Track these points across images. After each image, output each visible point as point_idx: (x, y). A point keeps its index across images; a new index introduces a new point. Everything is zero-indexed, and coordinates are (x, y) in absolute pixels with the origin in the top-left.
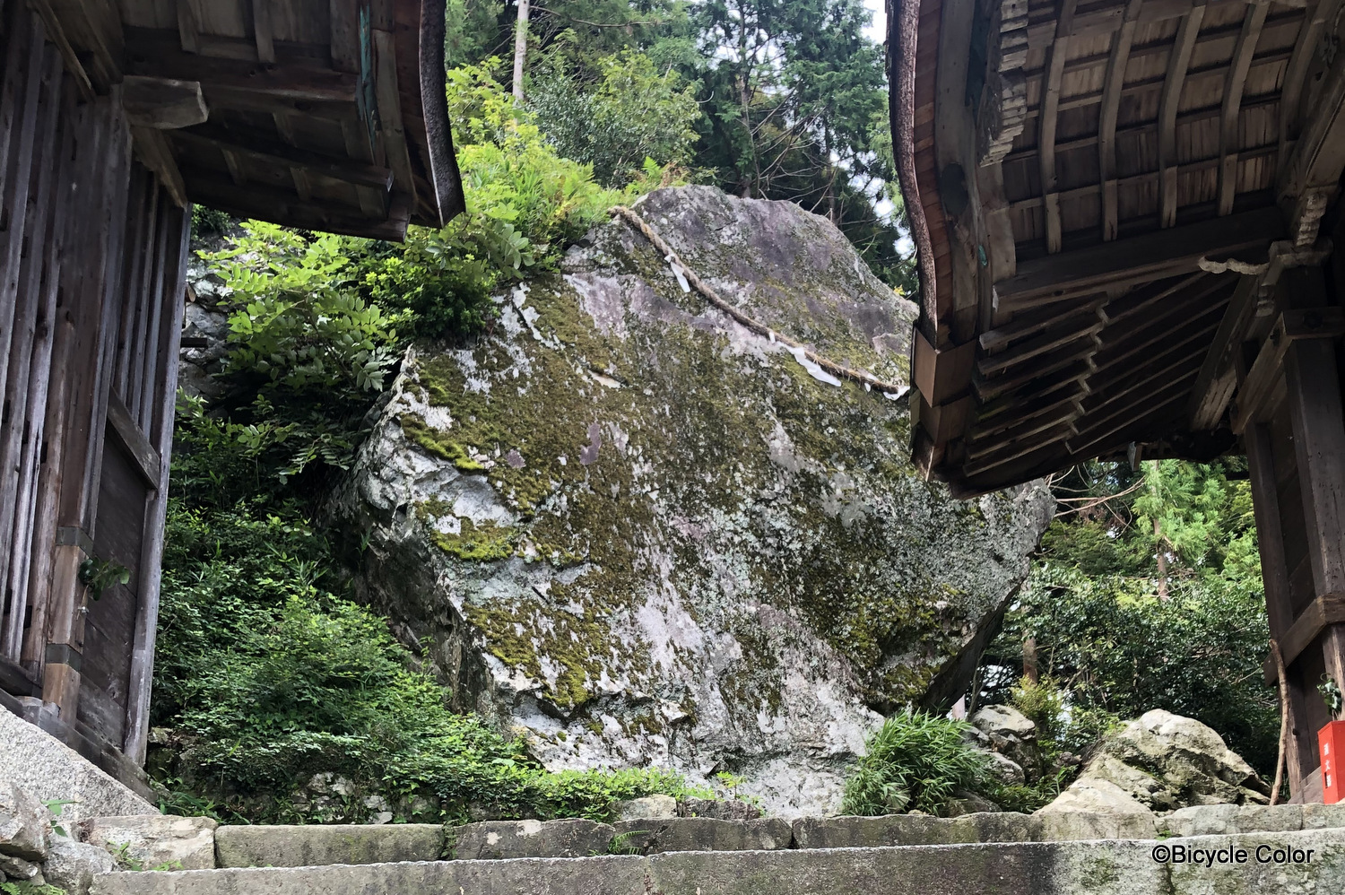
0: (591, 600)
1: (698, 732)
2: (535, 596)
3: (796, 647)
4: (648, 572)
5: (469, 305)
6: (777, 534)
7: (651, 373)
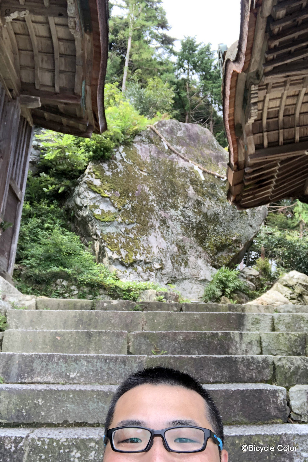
0: (136, 234)
1: (164, 272)
2: (121, 232)
3: (193, 249)
4: (152, 226)
5: (107, 151)
6: (189, 217)
7: (156, 171)
